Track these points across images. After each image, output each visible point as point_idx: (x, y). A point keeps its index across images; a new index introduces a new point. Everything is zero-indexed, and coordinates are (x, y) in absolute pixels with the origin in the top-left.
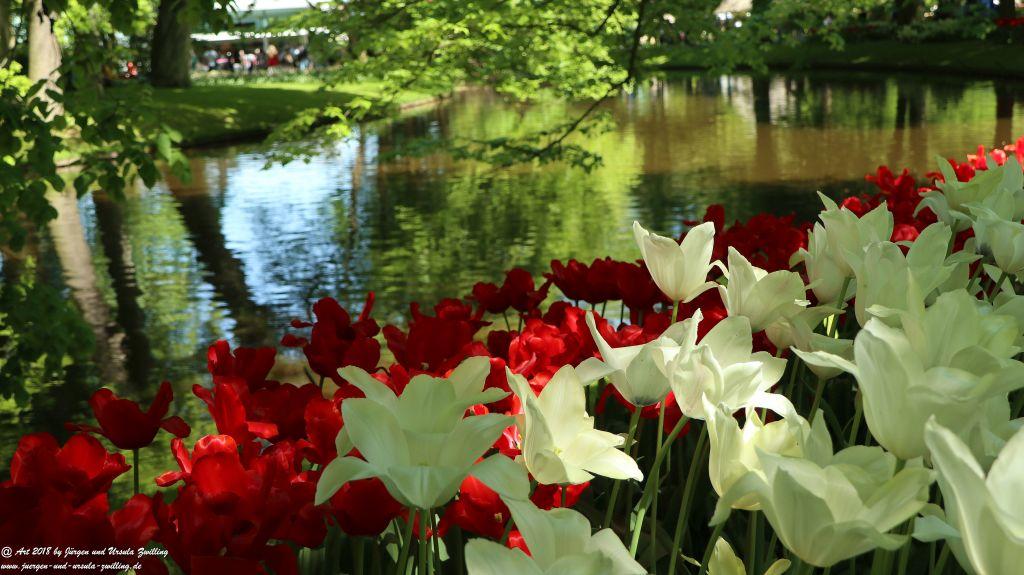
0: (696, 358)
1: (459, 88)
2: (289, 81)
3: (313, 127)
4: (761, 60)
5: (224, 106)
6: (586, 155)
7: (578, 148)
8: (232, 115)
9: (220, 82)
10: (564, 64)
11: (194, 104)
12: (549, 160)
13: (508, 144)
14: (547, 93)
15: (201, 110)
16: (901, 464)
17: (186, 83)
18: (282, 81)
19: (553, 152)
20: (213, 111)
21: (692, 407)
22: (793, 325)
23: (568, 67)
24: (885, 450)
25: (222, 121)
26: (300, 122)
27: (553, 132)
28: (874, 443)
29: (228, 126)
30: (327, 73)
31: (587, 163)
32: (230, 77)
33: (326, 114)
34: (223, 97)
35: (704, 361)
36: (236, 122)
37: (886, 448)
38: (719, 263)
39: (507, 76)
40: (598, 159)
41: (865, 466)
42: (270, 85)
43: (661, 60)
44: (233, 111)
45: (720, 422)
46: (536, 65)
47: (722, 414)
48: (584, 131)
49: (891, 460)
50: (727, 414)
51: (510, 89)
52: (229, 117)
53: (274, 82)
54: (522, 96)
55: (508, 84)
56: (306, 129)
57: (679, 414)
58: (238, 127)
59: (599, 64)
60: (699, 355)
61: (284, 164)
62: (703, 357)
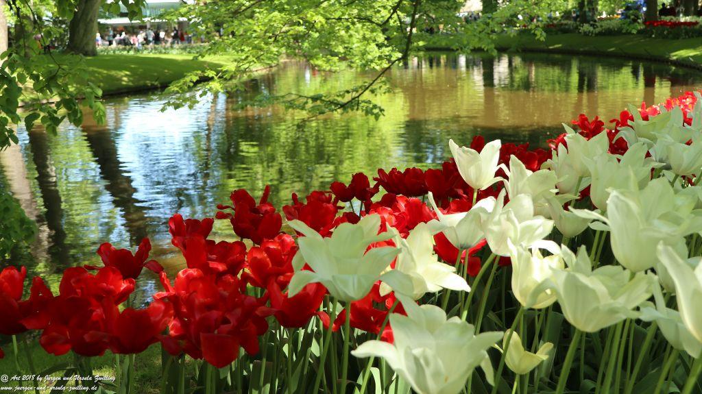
0: (503, 217)
1: (283, 60)
2: (165, 53)
3: (196, 83)
4: (493, 46)
5: (121, 69)
6: (375, 107)
7: (369, 102)
8: (126, 75)
9: (117, 52)
10: (356, 45)
11: (101, 68)
12: (349, 110)
13: (323, 98)
14: (344, 65)
15: (105, 72)
16: (633, 275)
17: (94, 53)
18: (160, 53)
19: (352, 104)
20: (113, 73)
21: (499, 247)
22: (550, 204)
23: (358, 47)
24: (624, 269)
25: (120, 80)
26: (188, 79)
27: (353, 90)
28: (618, 264)
29: (124, 83)
30: (192, 48)
31: (374, 112)
32: (124, 49)
33: (206, 75)
34: (120, 63)
35: (509, 219)
36: (130, 81)
37: (625, 266)
38: (503, 166)
39: (317, 54)
40: (382, 110)
41: (612, 276)
42: (152, 55)
43: (421, 43)
44: (128, 73)
45: (520, 256)
46: (336, 45)
47: (521, 250)
48: (373, 91)
49: (627, 273)
50: (525, 250)
51: (319, 62)
52: (125, 78)
53: (156, 53)
54: (326, 67)
55: (317, 59)
56: (192, 84)
57: (490, 252)
58: (131, 84)
59: (379, 46)
60: (505, 216)
61: (176, 108)
62: (507, 216)
